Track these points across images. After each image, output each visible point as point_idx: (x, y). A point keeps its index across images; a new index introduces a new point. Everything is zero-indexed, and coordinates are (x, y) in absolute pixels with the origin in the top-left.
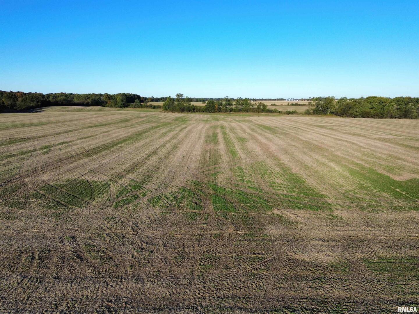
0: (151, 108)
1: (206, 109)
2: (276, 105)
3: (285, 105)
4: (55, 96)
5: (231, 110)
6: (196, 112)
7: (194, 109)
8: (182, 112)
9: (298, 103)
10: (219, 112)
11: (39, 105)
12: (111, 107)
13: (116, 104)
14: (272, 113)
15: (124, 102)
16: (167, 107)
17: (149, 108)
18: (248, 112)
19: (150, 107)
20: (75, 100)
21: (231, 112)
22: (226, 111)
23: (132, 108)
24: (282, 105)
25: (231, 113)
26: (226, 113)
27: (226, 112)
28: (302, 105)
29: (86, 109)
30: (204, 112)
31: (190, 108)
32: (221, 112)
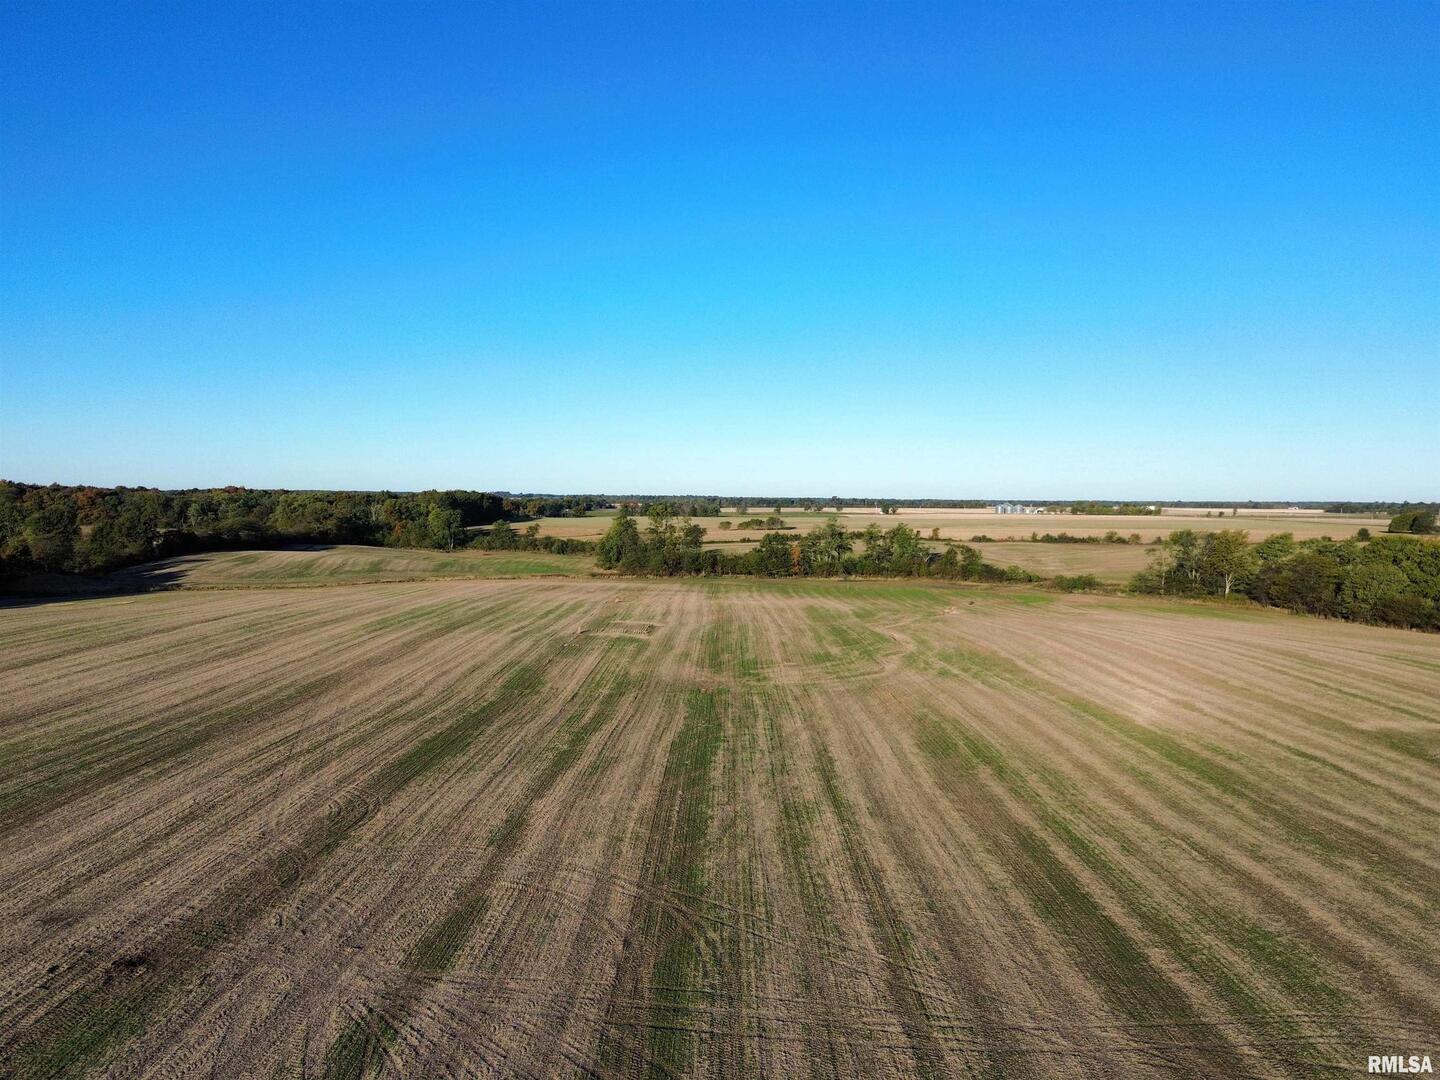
0: (551, 552)
1: (759, 565)
2: (990, 540)
3: (1023, 540)
4: (209, 503)
5: (850, 568)
6: (723, 573)
7: (714, 564)
8: (671, 574)
9: (1070, 535)
10: (807, 573)
11: (153, 549)
12: (407, 544)
13: (424, 536)
14: (1005, 583)
15: (452, 531)
16: (613, 554)
17: (542, 550)
18: (910, 574)
19: (545, 548)
20: (279, 523)
21: (850, 574)
22: (830, 571)
23: (483, 548)
24: (1011, 539)
25: (853, 577)
26: (832, 579)
27: (830, 574)
28: (1083, 541)
29: (325, 566)
30: (750, 573)
31: (700, 560)
32: (813, 574)
